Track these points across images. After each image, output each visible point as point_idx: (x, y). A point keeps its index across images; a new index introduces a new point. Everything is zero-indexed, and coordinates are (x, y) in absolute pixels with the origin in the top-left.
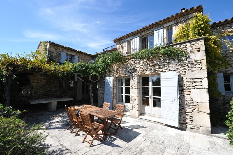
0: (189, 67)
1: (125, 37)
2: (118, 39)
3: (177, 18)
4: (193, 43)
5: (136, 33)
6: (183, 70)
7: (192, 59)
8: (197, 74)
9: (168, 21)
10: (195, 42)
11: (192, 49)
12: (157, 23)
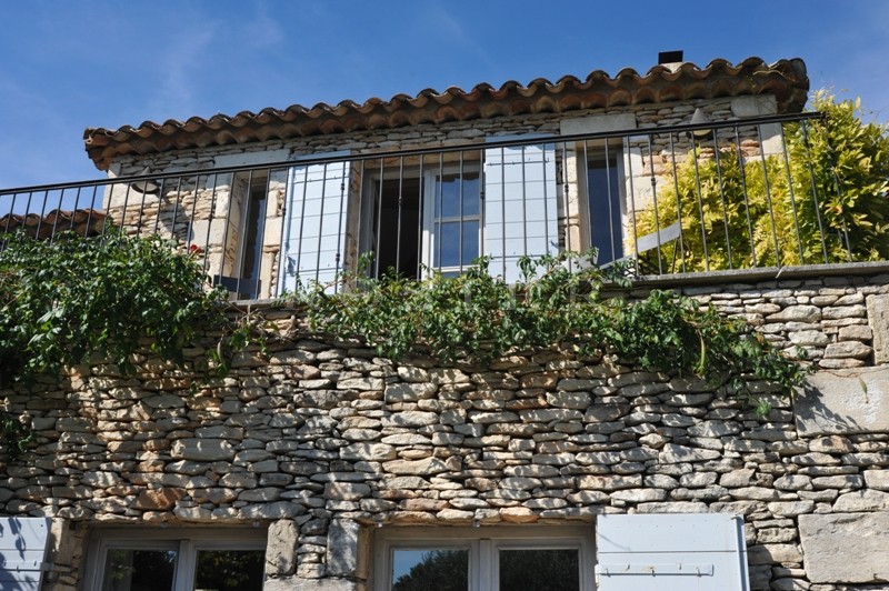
0: (817, 481)
1: (220, 137)
2: (146, 133)
3: (657, 95)
4: (829, 294)
5: (331, 123)
6: (772, 506)
7: (837, 417)
8: (874, 544)
9: (595, 100)
10: (841, 291)
11: (823, 337)
12: (511, 89)
